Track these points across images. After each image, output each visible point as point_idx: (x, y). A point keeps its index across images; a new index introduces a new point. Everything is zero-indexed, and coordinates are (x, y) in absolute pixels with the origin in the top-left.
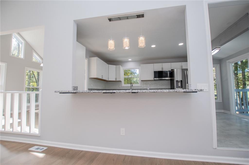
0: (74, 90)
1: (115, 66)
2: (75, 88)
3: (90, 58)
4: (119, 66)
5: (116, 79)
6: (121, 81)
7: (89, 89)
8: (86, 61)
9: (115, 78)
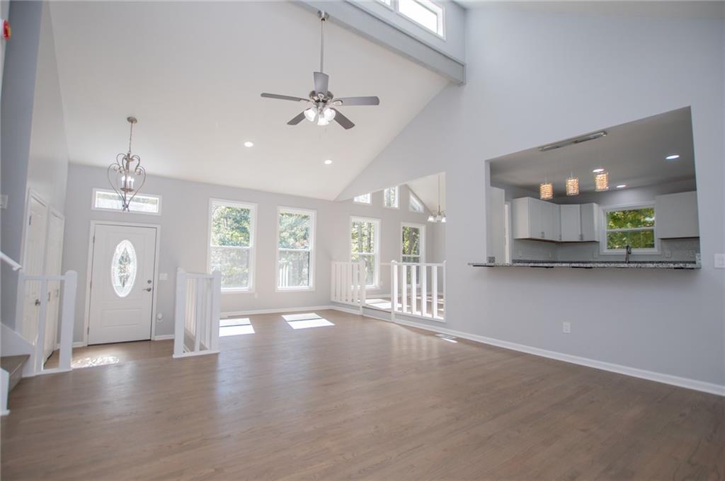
0: (490, 262)
1: (579, 205)
2: (492, 259)
3: (515, 200)
4: (588, 204)
5: (582, 236)
6: (596, 240)
7: (514, 261)
8: (507, 207)
9: (580, 233)
